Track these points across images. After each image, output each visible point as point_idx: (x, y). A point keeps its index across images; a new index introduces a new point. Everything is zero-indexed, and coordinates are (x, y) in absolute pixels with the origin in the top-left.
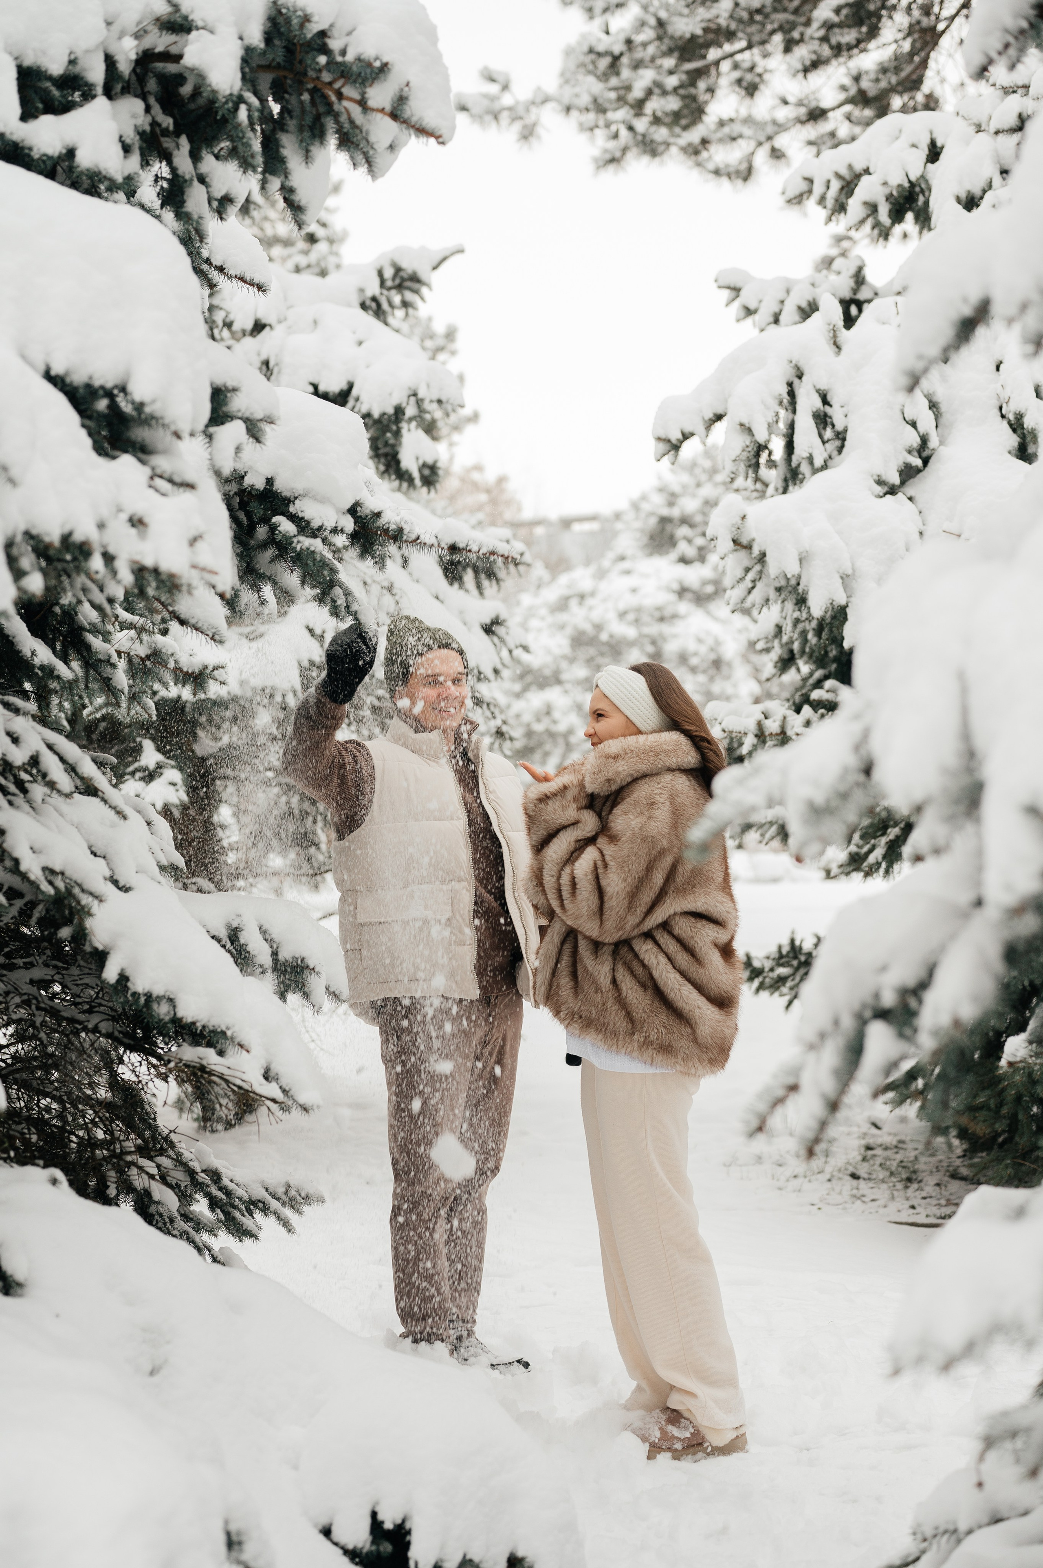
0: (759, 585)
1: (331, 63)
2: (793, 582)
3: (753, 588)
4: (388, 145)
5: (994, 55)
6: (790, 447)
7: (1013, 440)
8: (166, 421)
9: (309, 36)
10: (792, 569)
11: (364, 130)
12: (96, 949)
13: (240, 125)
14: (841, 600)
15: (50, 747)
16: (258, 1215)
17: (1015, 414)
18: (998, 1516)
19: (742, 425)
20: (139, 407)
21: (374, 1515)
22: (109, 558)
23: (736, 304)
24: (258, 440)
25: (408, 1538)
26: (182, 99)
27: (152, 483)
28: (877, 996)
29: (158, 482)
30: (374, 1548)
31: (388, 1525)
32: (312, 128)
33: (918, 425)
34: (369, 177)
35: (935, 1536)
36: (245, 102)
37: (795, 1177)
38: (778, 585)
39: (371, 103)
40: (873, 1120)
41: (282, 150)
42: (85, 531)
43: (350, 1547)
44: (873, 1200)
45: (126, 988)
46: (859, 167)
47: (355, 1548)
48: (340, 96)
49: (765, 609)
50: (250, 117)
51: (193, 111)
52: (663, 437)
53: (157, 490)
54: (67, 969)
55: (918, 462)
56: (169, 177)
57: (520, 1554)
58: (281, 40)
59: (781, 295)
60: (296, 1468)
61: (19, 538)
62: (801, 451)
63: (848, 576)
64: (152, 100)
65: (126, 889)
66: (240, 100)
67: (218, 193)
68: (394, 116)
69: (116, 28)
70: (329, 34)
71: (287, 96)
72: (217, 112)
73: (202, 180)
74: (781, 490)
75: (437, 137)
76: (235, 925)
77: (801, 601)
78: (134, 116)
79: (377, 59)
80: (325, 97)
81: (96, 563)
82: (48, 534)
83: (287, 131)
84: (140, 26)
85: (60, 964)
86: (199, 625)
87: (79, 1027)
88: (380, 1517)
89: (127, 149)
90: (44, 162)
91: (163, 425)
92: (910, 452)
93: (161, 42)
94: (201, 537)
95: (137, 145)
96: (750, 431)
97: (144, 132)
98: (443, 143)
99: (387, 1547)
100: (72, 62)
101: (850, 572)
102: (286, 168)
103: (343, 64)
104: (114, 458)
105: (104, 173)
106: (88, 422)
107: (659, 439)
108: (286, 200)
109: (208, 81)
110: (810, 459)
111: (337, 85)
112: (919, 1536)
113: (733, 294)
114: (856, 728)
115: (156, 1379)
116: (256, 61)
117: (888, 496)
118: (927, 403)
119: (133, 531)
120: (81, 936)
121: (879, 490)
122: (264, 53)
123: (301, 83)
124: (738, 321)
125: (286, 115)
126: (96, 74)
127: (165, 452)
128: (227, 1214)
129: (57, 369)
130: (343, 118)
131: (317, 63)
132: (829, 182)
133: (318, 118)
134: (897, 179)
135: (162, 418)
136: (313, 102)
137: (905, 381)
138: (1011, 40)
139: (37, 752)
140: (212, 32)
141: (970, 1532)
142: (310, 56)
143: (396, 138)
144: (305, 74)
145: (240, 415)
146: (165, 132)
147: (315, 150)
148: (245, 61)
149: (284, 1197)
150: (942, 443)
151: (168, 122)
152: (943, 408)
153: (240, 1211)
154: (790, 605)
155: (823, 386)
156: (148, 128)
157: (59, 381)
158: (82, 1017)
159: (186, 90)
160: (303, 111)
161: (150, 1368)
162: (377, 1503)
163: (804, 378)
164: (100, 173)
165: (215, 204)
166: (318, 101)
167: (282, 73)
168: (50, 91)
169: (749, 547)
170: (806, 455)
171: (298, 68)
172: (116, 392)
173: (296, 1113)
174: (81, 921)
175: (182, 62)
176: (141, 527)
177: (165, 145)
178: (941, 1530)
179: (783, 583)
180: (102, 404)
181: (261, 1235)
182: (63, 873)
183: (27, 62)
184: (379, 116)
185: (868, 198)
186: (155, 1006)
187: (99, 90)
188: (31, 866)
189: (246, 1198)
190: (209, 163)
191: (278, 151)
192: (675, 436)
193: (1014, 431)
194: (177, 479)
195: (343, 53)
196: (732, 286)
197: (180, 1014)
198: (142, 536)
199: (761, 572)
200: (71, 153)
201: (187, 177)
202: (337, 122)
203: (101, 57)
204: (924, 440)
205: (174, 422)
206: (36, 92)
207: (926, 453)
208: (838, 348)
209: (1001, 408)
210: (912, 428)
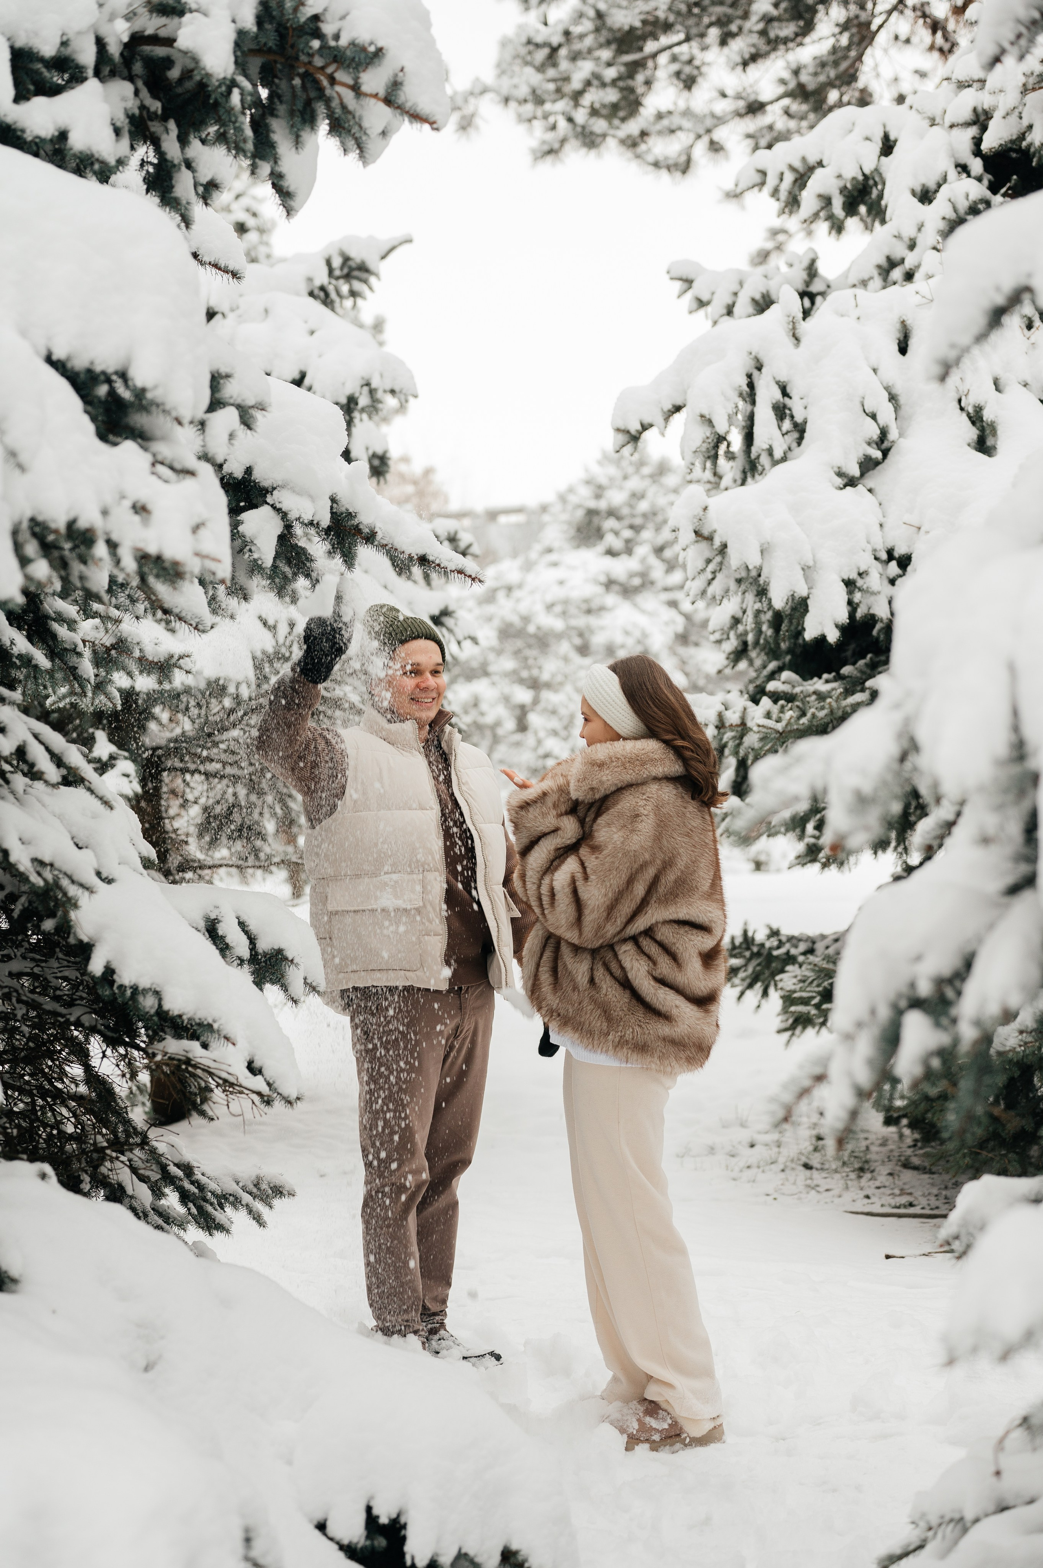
0: (719, 576)
1: (324, 47)
2: (754, 573)
3: (713, 579)
4: (380, 130)
5: (1007, 45)
6: (749, 438)
7: (972, 433)
8: (167, 407)
9: (303, 20)
10: (754, 560)
11: (357, 115)
12: (81, 941)
13: (233, 109)
14: (802, 590)
15: (36, 736)
16: (229, 1209)
17: (975, 407)
18: (1004, 1505)
19: (702, 416)
20: (140, 393)
21: (369, 1509)
22: (112, 545)
23: (689, 296)
24: (249, 427)
25: (403, 1532)
26: (171, 84)
27: (154, 470)
28: (912, 985)
29: (160, 469)
30: (368, 1543)
31: (384, 1520)
32: (302, 113)
33: (878, 417)
34: (361, 163)
35: (940, 1525)
36: (238, 86)
37: (749, 1167)
38: (738, 576)
39: (365, 88)
41: (272, 135)
42: (89, 517)
43: (346, 1542)
44: (827, 1190)
45: (113, 982)
46: (812, 160)
47: (350, 1542)
48: (333, 81)
49: (725, 601)
50: (242, 101)
51: (180, 95)
52: (623, 428)
53: (160, 477)
54: (46, 961)
55: (878, 454)
56: (155, 161)
57: (514, 1547)
58: (271, 23)
59: (735, 287)
60: (290, 1463)
61: (25, 525)
62: (760, 441)
63: (809, 567)
64: (140, 84)
65: (109, 881)
66: (233, 84)
67: (204, 180)
68: (388, 101)
69: (107, 9)
70: (322, 18)
71: (277, 81)
72: (209, 96)
73: (189, 165)
74: (739, 482)
75: (431, 123)
76: (213, 916)
77: (762, 592)
78: (124, 99)
79: (371, 43)
80: (317, 82)
81: (101, 550)
82: (54, 521)
83: (277, 116)
84: (131, 9)
85: (38, 957)
86: (183, 614)
87: (62, 1020)
88: (375, 1511)
89: (117, 132)
90: (36, 144)
91: (164, 411)
92: (869, 444)
93: (151, 24)
94: (203, 524)
95: (126, 129)
96: (710, 422)
97: (133, 115)
98: (437, 129)
99: (381, 1542)
100: (64, 44)
101: (811, 563)
102: (276, 154)
103: (337, 48)
104: (115, 444)
105: (96, 156)
106: (89, 408)
107: (618, 430)
108: (274, 186)
109: (202, 64)
110: (770, 452)
111: (329, 70)
112: (923, 1525)
113: (686, 285)
114: (897, 717)
115: (150, 1375)
116: (249, 45)
117: (848, 488)
118: (886, 395)
119: (137, 518)
120: (65, 928)
121: (840, 482)
122: (256, 37)
123: (292, 67)
124: (691, 312)
125: (276, 100)
126: (87, 56)
127: (164, 438)
128: (200, 1209)
129: (59, 354)
130: (335, 104)
131: (311, 48)
132: (782, 174)
133: (308, 103)
134: (851, 172)
135: (163, 404)
136: (304, 86)
137: (937, 370)
138: (1024, 30)
139: (24, 742)
140: (206, 15)
141: (977, 1520)
142: (303, 40)
143: (388, 124)
144: (297, 59)
145: (232, 401)
146: (153, 116)
147: (305, 135)
148: (237, 45)
149: (255, 1190)
150: (901, 435)
151: (156, 106)
152: (902, 400)
153: (212, 1204)
154: (750, 597)
155: (783, 378)
156: (137, 112)
157: (60, 366)
158: (62, 1010)
159: (174, 74)
160: (294, 95)
161: (143, 1364)
162: (372, 1498)
163: (763, 370)
164: (92, 156)
165: (201, 189)
166: (309, 85)
167: (272, 57)
168: (41, 73)
169: (710, 539)
170: (766, 446)
171: (290, 52)
172: (114, 377)
173: (278, 1105)
174: (66, 914)
175: (175, 45)
176: (144, 514)
177: (153, 129)
178: (947, 1518)
179: (743, 574)
180: (102, 390)
181: (233, 1229)
182: (52, 865)
183: (19, 44)
184: (373, 101)
185: (822, 191)
186: (141, 999)
187: (90, 72)
188: (21, 858)
189: (219, 1192)
190: (196, 148)
191: (268, 136)
192: (635, 427)
193: (973, 423)
194: (178, 466)
195: (337, 37)
196: (684, 277)
197: (166, 1006)
198: (146, 523)
199: (721, 563)
200: (63, 136)
201: (176, 162)
202: (328, 107)
203: (92, 40)
204: (884, 433)
205: (175, 408)
206: (27, 74)
207: (885, 445)
208: (797, 339)
209: (960, 401)
210: (869, 419)
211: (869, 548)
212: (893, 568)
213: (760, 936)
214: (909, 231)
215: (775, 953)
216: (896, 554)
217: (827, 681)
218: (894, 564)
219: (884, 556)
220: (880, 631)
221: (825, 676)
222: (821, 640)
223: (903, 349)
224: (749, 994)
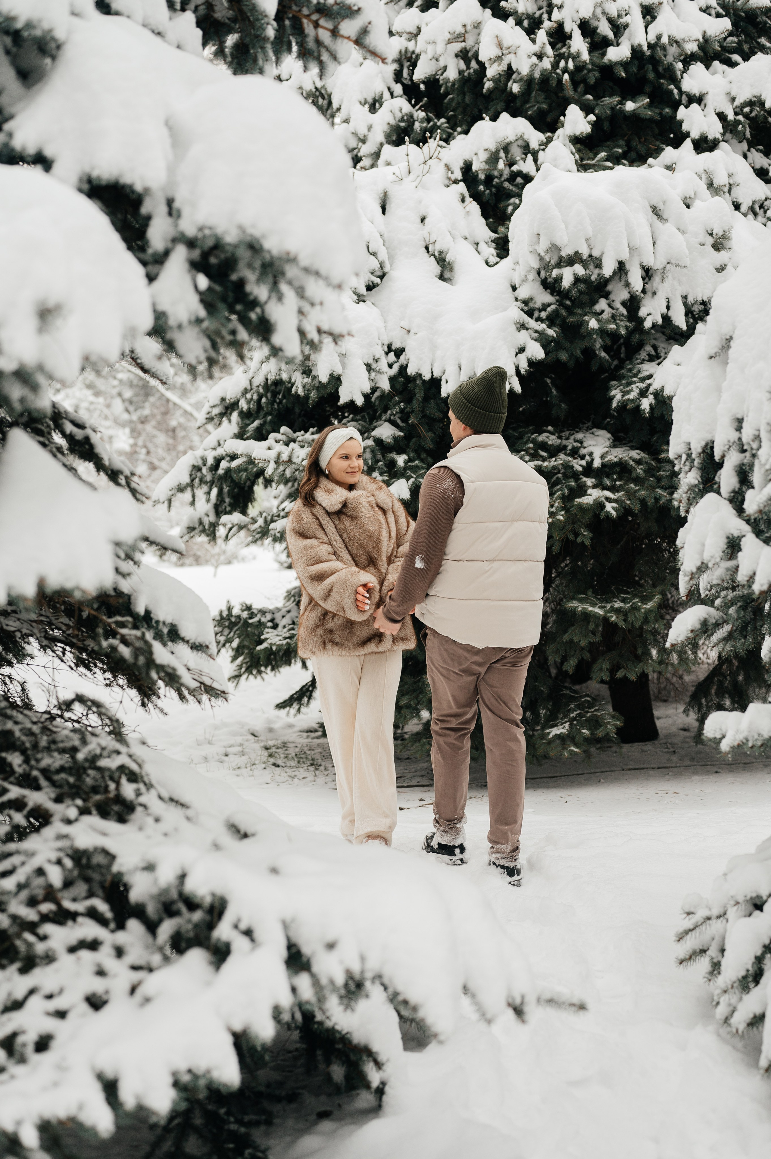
7: (437, 269)
14: (338, 370)
17: (439, 252)
37: (238, 768)
39: (341, 32)
40: (252, 731)
44: (304, 778)
48: (315, 25)
55: (377, 280)
63: (343, 355)
68: (358, 42)
75: (383, 59)
77: (307, 372)
80: (301, 24)
92: (372, 273)
98: (383, 63)
101: (344, 352)
111: (314, 18)
117: (360, 302)
118: (380, 241)
121: (356, 298)
130: (311, 40)
136: (291, 26)
144: (290, 8)
150: (392, 267)
184: (347, 42)
193: (438, 263)
202: (303, 41)
204: (381, 266)
209: (427, 248)
210: (372, 257)
211: (380, 344)
212: (392, 358)
213: (236, 611)
214: (362, 131)
215: (250, 621)
216: (393, 348)
217: (313, 434)
218: (392, 354)
219: (386, 349)
220: (377, 398)
221: (311, 430)
222: (352, 403)
223: (384, 212)
224: (223, 650)
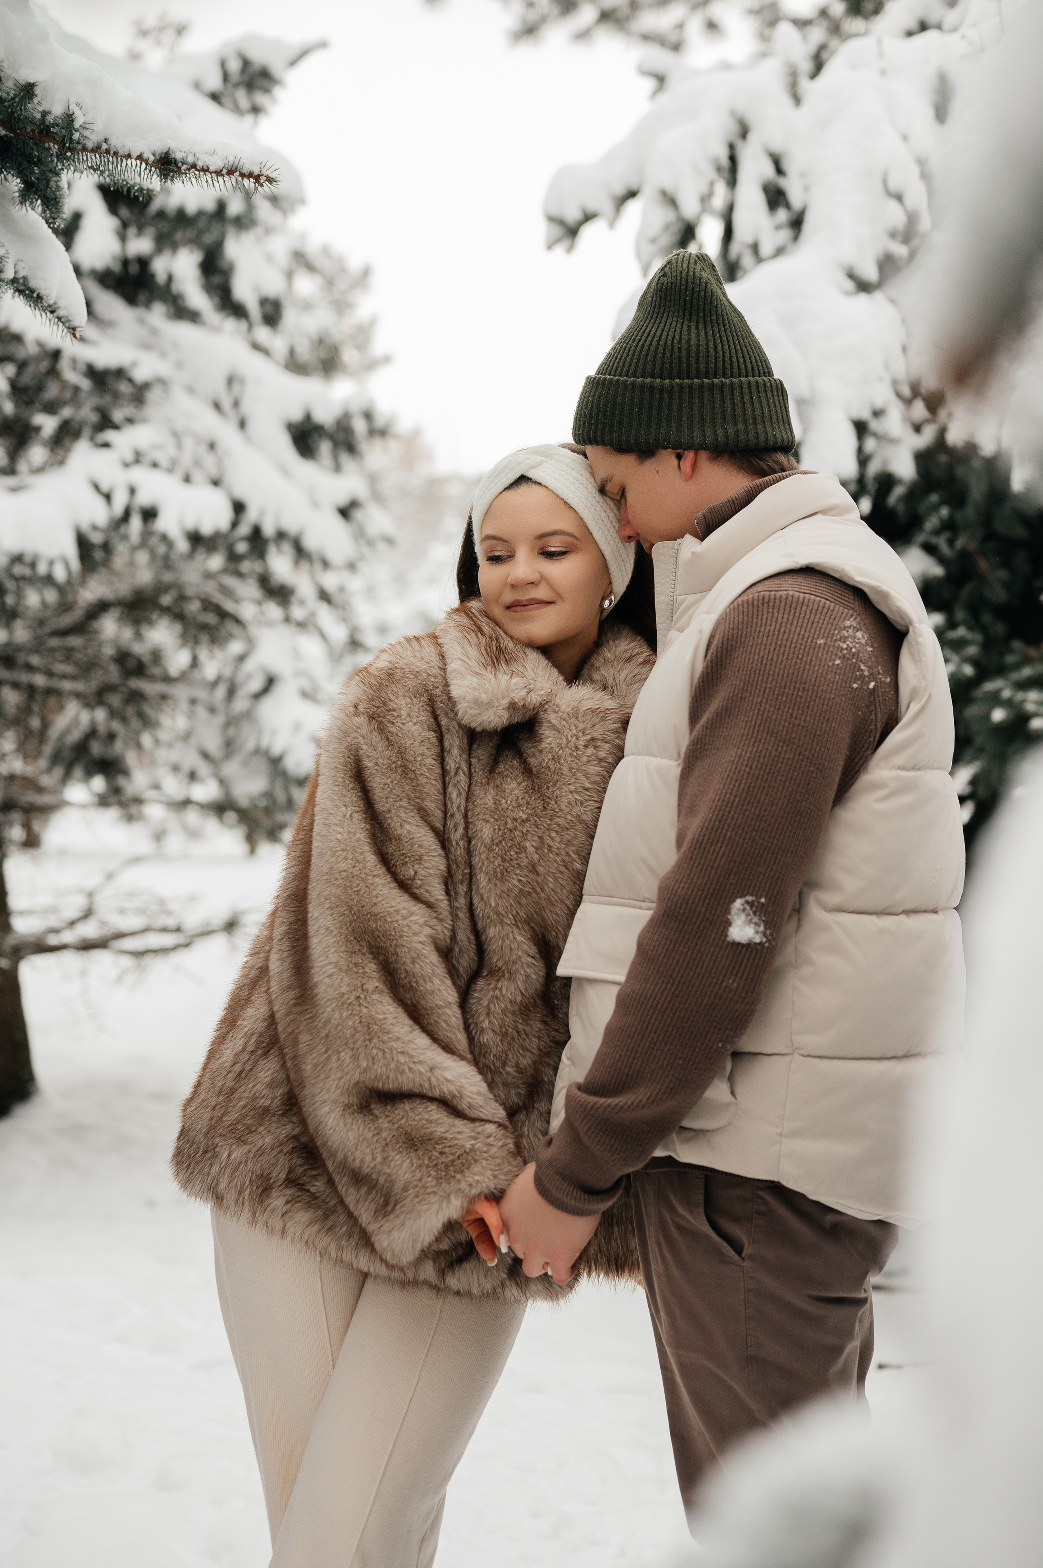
6: (728, 231)
19: (663, 196)
52: (556, 215)
55: (903, 252)
62: (743, 233)
92: (891, 236)
96: (674, 202)
107: (550, 218)
110: (755, 248)
113: (660, 84)
117: (861, 295)
118: (917, 170)
121: (850, 285)
155: (777, 146)
163: (752, 137)
170: (750, 239)
192: (572, 215)
196: (659, 73)
204: (913, 221)
207: (915, 242)
208: (797, 99)
210: (893, 204)
211: (887, 378)
212: (919, 410)
218: (920, 404)
219: (906, 392)
223: (941, 116)
